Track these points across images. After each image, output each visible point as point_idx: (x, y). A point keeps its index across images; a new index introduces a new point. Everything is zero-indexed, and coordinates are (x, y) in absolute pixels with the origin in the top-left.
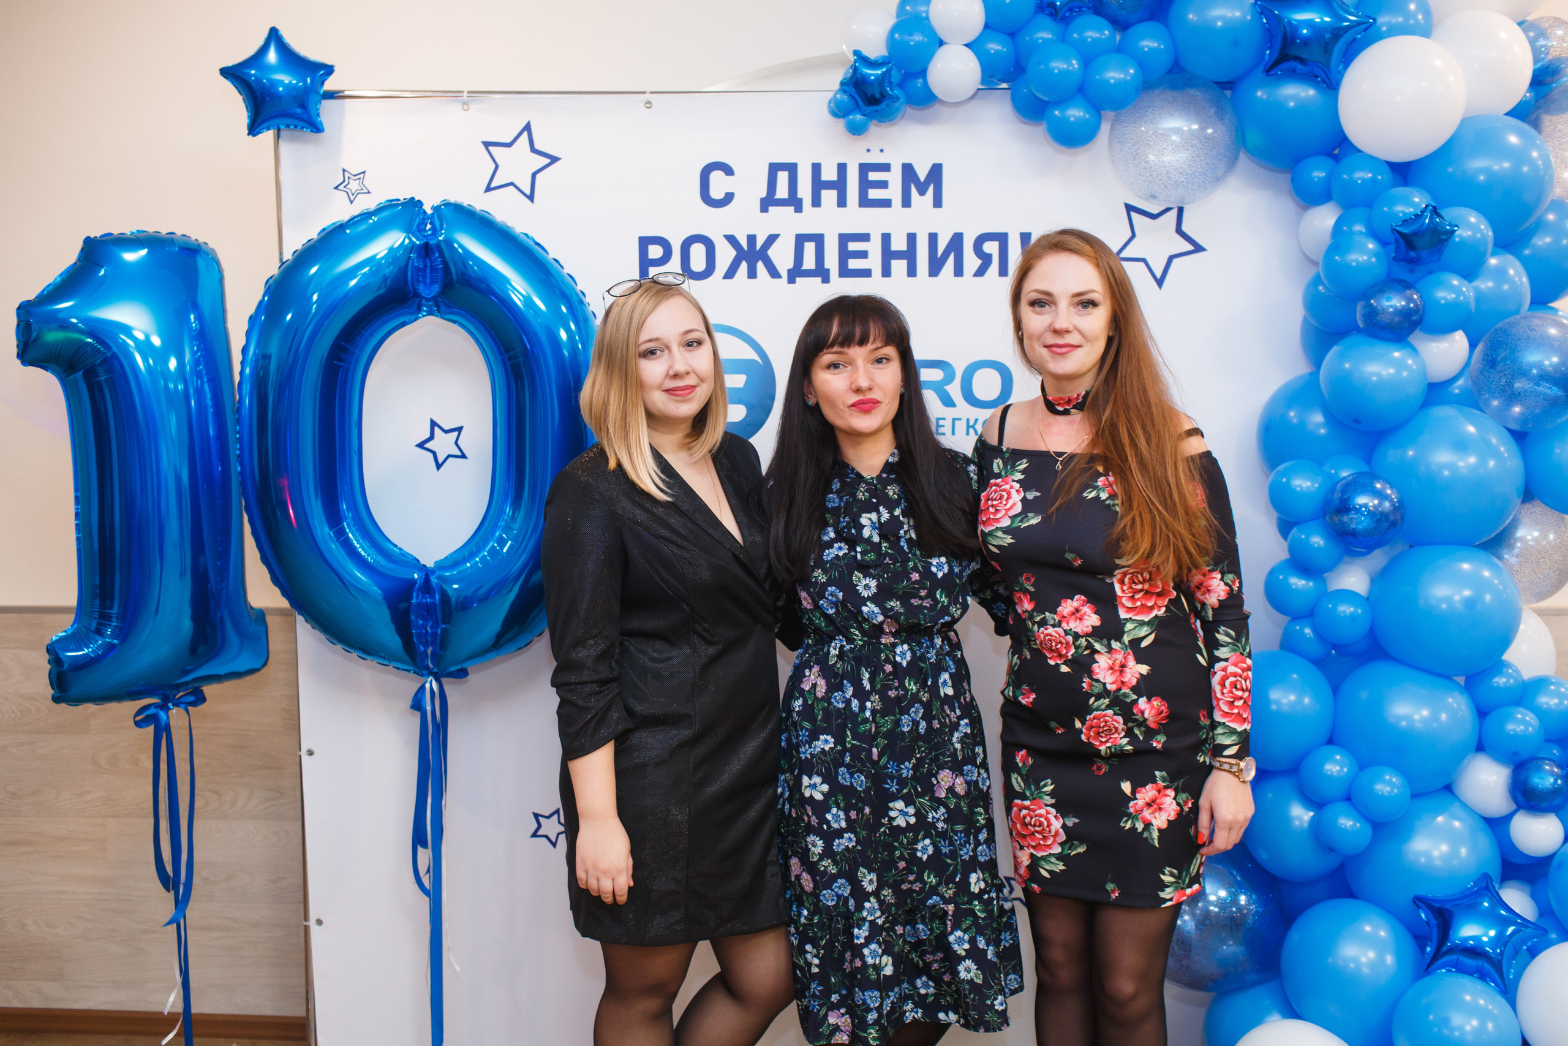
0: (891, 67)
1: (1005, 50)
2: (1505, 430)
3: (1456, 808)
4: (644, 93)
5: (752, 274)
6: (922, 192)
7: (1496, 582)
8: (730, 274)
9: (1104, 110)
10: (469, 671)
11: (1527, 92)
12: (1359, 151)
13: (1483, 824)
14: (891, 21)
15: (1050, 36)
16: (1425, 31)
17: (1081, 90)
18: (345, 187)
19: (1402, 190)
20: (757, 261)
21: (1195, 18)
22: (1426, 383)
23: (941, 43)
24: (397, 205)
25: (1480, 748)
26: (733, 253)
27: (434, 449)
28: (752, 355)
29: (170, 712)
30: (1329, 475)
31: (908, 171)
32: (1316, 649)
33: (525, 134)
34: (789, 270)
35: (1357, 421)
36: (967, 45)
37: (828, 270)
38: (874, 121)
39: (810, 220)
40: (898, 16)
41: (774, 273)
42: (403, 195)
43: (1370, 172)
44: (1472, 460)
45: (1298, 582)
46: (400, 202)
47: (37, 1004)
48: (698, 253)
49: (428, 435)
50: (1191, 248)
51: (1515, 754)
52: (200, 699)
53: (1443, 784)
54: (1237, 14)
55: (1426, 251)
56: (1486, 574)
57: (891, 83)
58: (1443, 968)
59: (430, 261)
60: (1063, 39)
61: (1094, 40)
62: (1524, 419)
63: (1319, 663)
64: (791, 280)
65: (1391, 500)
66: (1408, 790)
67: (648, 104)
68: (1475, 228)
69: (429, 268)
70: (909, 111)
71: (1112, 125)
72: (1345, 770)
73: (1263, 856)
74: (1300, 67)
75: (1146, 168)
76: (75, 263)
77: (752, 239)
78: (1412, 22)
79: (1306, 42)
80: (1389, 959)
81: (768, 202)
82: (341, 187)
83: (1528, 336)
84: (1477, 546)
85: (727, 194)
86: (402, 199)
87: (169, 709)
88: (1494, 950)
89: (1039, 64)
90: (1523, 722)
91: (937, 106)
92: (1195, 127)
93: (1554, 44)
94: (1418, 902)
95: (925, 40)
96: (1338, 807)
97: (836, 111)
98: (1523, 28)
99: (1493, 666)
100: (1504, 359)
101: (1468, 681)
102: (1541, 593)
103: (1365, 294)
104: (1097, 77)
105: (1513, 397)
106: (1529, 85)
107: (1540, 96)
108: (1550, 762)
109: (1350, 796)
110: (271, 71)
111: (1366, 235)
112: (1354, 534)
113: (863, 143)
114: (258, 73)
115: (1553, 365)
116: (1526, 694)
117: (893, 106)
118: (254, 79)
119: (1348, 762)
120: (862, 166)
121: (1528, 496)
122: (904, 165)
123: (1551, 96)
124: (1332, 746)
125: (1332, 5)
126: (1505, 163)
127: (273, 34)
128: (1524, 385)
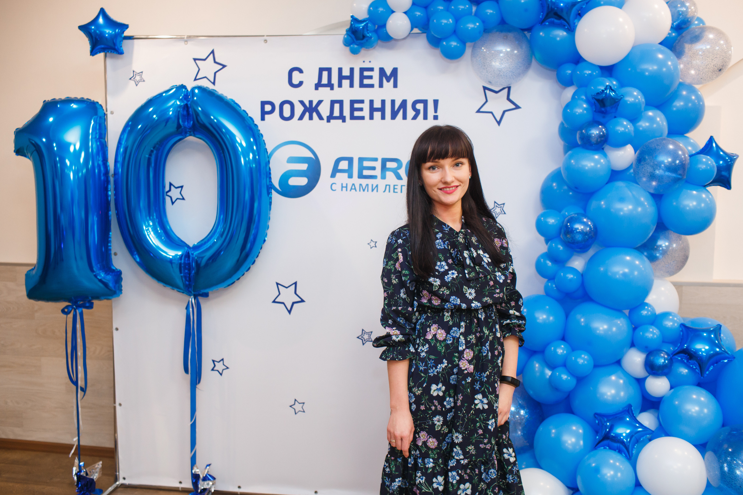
0: (368, 24)
1: (422, 15)
2: (648, 193)
3: (620, 372)
4: (264, 36)
5: (311, 118)
6: (388, 81)
7: (641, 266)
8: (301, 118)
9: (466, 42)
11: (671, 33)
12: (585, 61)
13: (634, 381)
14: (370, 2)
15: (443, 8)
16: (620, 4)
17: (455, 32)
18: (134, 78)
19: (601, 79)
20: (313, 112)
22: (610, 171)
23: (393, 12)
24: (176, 88)
25: (633, 345)
26: (302, 109)
27: (171, 196)
28: (310, 155)
30: (564, 215)
31: (382, 71)
33: (212, 55)
34: (327, 116)
35: (576, 188)
36: (405, 13)
37: (345, 117)
39: (337, 94)
41: (321, 118)
43: (589, 70)
44: (630, 207)
45: (550, 264)
46: (177, 86)
48: (287, 108)
49: (168, 189)
50: (514, 107)
51: (647, 347)
52: (91, 306)
53: (614, 361)
55: (609, 108)
56: (637, 262)
57: (367, 31)
58: (602, 447)
60: (447, 9)
61: (461, 9)
62: (655, 189)
63: (560, 301)
64: (328, 121)
65: (590, 227)
66: (593, 363)
67: (266, 41)
68: (636, 97)
69: (189, 115)
71: (471, 49)
72: (565, 352)
73: (531, 391)
74: (556, 21)
77: (311, 102)
80: (582, 443)
81: (318, 86)
82: (132, 79)
83: (655, 148)
85: (300, 82)
88: (627, 440)
89: (433, 21)
90: (652, 332)
92: (509, 50)
93: (684, 9)
94: (596, 416)
95: (384, 10)
96: (561, 369)
97: (345, 43)
98: (669, 3)
99: (640, 305)
100: (645, 159)
101: (630, 313)
102: (668, 272)
103: (581, 128)
104: (462, 26)
105: (652, 177)
106: (671, 30)
107: (679, 34)
108: (664, 352)
109: (566, 364)
110: (101, 27)
111: (584, 100)
112: (576, 243)
113: (359, 58)
114: (95, 28)
115: (669, 162)
116: (656, 319)
117: (370, 41)
118: (93, 31)
119: (567, 348)
120: (361, 69)
121: (661, 226)
122: (380, 68)
123: (684, 35)
124: (562, 341)
126: (655, 67)
127: (102, 11)
128: (661, 170)
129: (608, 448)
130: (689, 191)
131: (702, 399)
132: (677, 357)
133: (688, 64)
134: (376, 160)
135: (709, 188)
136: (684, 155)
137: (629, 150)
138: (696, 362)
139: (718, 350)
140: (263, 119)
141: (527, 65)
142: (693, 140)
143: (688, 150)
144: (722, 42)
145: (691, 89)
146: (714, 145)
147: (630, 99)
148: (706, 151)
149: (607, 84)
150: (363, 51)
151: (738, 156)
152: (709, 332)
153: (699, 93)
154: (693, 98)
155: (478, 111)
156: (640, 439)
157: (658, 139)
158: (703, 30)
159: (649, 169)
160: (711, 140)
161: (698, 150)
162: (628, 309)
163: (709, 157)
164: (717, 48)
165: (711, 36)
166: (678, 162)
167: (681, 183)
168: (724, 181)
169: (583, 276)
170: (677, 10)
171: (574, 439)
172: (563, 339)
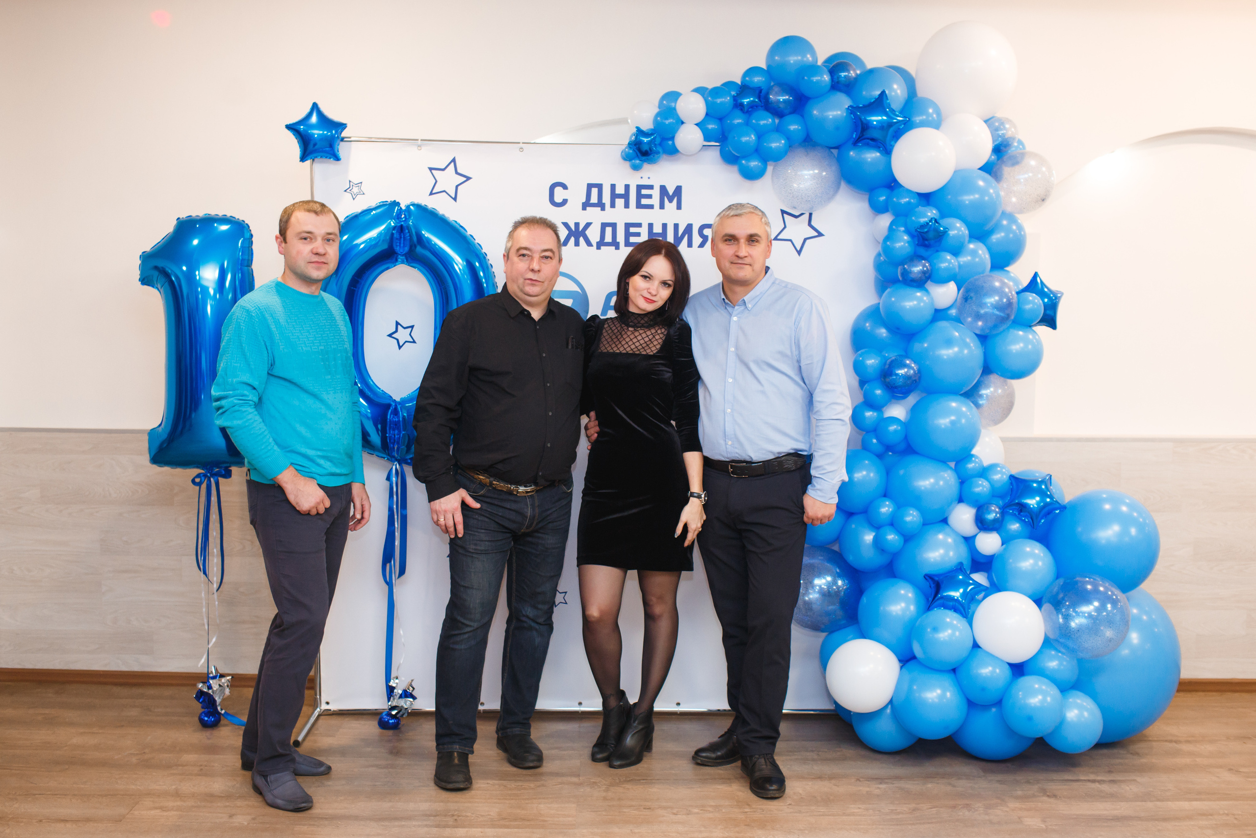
0: (656, 137)
2: (974, 334)
3: (947, 529)
4: (519, 143)
5: (577, 244)
6: (671, 201)
7: (968, 413)
9: (768, 161)
11: (991, 155)
12: (902, 186)
13: (963, 540)
14: (657, 110)
15: (740, 121)
16: (937, 126)
17: (757, 150)
18: (350, 190)
19: (922, 209)
20: (580, 237)
21: (817, 114)
22: (933, 310)
23: (683, 123)
24: (386, 205)
25: (961, 500)
26: (567, 232)
27: (397, 338)
28: (575, 288)
29: (210, 479)
30: (884, 356)
31: (663, 189)
32: (879, 449)
33: (453, 164)
34: (597, 242)
35: (898, 329)
36: (696, 125)
37: (619, 243)
38: (645, 163)
39: (609, 215)
40: (659, 107)
41: (589, 244)
42: (390, 199)
43: (907, 198)
44: (956, 349)
45: (869, 414)
46: (388, 203)
49: (394, 330)
50: (816, 234)
51: (977, 501)
52: (228, 474)
53: (941, 519)
54: (839, 113)
55: (933, 241)
56: (964, 409)
57: (655, 145)
58: (936, 607)
59: (404, 234)
60: (747, 123)
61: (764, 125)
62: (982, 329)
63: (880, 456)
64: (598, 248)
65: (914, 370)
66: (922, 520)
67: (521, 150)
68: (959, 229)
69: (403, 238)
70: (665, 156)
71: (774, 169)
72: (891, 510)
73: (851, 558)
74: (870, 142)
75: (790, 193)
76: (171, 234)
77: (577, 225)
78: (930, 118)
79: (875, 127)
80: (912, 608)
81: (586, 205)
82: (348, 191)
83: (983, 286)
84: (961, 395)
85: (564, 200)
86: (389, 201)
87: (209, 477)
88: (961, 600)
89: (734, 137)
90: (982, 485)
91: (679, 155)
92: (816, 171)
93: (1005, 132)
94: (927, 577)
95: (674, 121)
96: (887, 529)
97: (625, 157)
98: (988, 123)
99: (967, 457)
100: (971, 298)
101: (955, 465)
102: (994, 419)
103: (902, 263)
104: (765, 144)
105: (978, 317)
106: (991, 152)
107: (1000, 158)
108: (994, 506)
109: (893, 523)
110: (313, 127)
111: (904, 231)
112: (896, 387)
113: (638, 174)
114: (305, 128)
115: (995, 301)
116: (984, 472)
117: (656, 156)
118: (303, 131)
119: (892, 506)
120: (638, 186)
121: (987, 370)
122: (661, 186)
123: (1005, 158)
124: (884, 498)
125: (887, 111)
126: (977, 196)
127: (315, 106)
128: (987, 310)
129: (942, 608)
130: (1016, 332)
131: (1037, 551)
132: (1008, 510)
133: (1009, 192)
135: (1034, 328)
136: (1011, 294)
138: (1028, 514)
139: (1048, 500)
141: (838, 187)
142: (1013, 273)
143: (1013, 286)
144: (1044, 169)
145: (1012, 218)
146: (1039, 281)
147: (953, 232)
148: (1031, 290)
149: (929, 214)
150: (646, 166)
151: (1062, 294)
152: (1040, 482)
153: (1019, 221)
154: (1014, 228)
156: (975, 597)
157: (982, 275)
158: (1023, 155)
159: (974, 308)
160: (1036, 275)
161: (1021, 287)
162: (953, 461)
163: (1034, 295)
164: (1040, 176)
165: (1033, 163)
166: (1005, 300)
167: (1009, 323)
168: (1050, 320)
169: (906, 425)
170: (997, 133)
171: (903, 605)
172: (885, 496)
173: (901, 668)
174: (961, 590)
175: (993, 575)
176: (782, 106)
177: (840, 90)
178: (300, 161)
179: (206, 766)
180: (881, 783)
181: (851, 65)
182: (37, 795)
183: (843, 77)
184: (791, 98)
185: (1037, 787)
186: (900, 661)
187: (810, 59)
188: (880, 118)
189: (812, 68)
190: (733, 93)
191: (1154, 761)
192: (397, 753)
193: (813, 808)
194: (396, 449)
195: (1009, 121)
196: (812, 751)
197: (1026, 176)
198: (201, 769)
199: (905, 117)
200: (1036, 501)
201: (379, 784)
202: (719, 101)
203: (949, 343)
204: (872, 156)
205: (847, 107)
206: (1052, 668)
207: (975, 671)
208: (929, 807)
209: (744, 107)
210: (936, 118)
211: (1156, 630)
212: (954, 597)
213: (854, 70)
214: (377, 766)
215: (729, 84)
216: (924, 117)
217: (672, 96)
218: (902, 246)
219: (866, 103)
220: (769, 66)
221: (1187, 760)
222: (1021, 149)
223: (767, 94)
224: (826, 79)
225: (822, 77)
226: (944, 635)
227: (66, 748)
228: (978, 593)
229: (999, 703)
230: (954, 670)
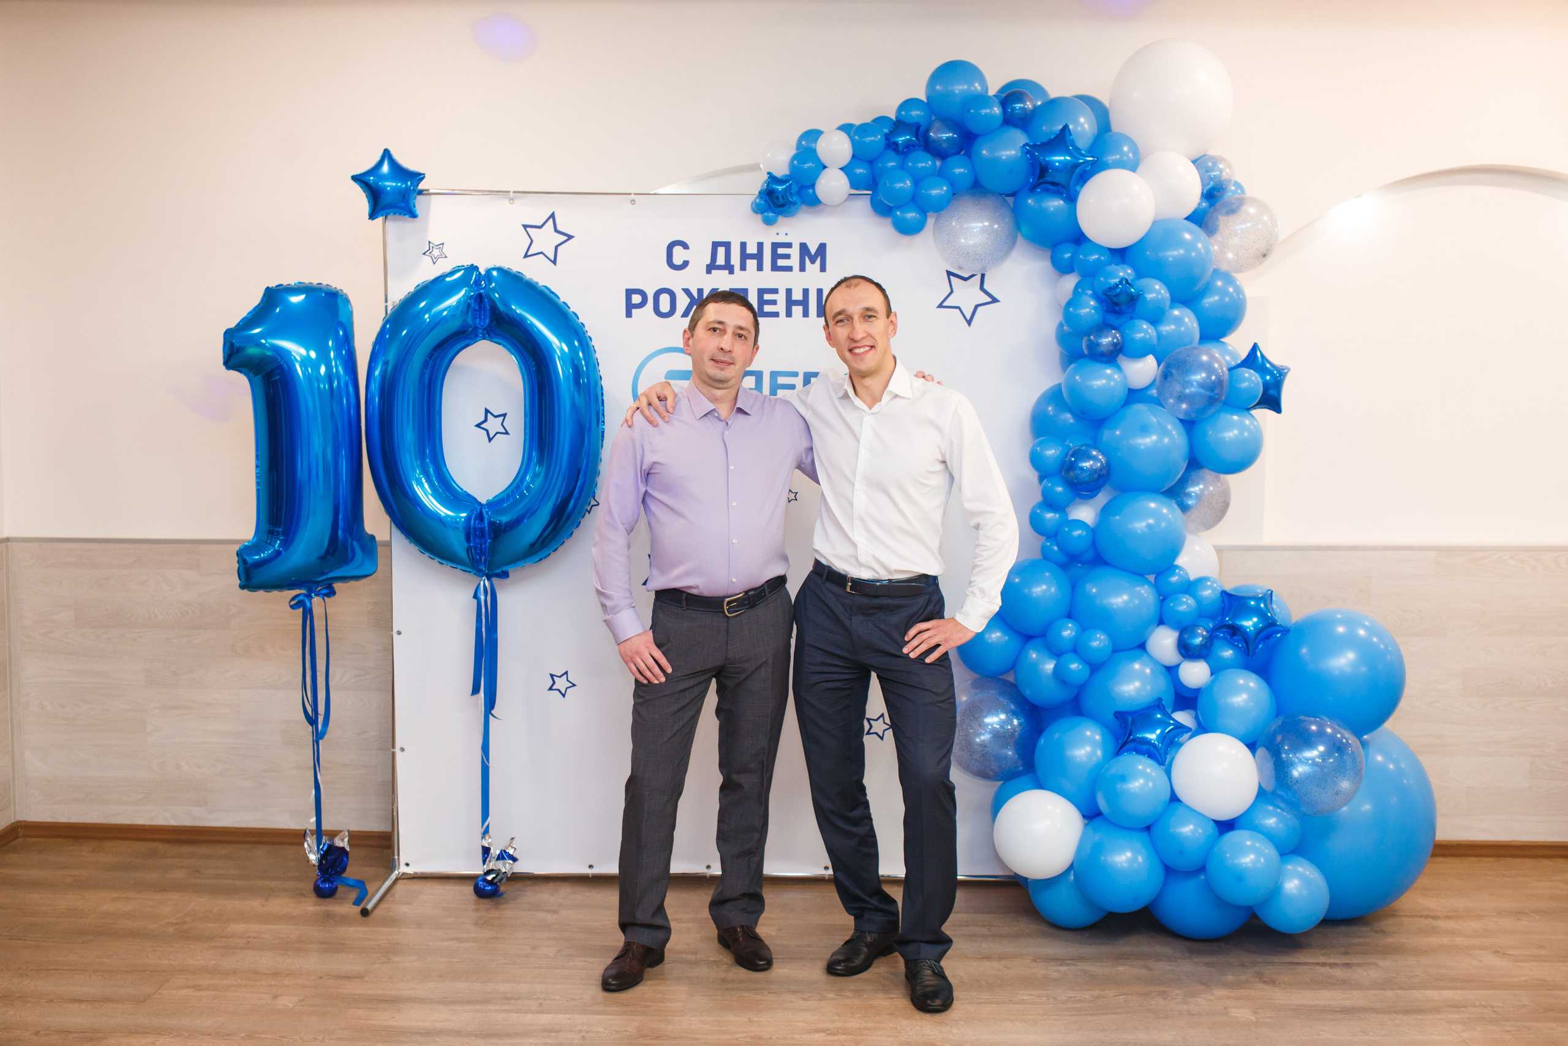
0: (792, 184)
1: (865, 171)
2: (1176, 419)
3: (1145, 658)
4: (630, 194)
6: (813, 262)
7: (1170, 516)
9: (928, 212)
10: (510, 575)
11: (1202, 203)
12: (1089, 240)
13: (1164, 669)
14: (793, 152)
15: (894, 164)
16: (1133, 167)
17: (914, 199)
18: (430, 254)
19: (1113, 267)
21: (987, 154)
22: (1127, 390)
23: (825, 167)
24: (464, 269)
25: (1161, 622)
26: (688, 300)
27: (487, 428)
29: (313, 599)
30: (1068, 447)
31: (804, 247)
32: (1061, 558)
33: (551, 220)
35: (1083, 413)
36: (841, 169)
38: (780, 216)
39: (738, 279)
40: (797, 149)
43: (1096, 255)
44: (1154, 438)
45: (1049, 515)
46: (466, 268)
47: (187, 822)
48: (665, 300)
49: (483, 419)
50: (990, 300)
51: (1179, 622)
52: (332, 593)
53: (1138, 644)
54: (1013, 152)
55: (1124, 306)
56: (1165, 511)
57: (791, 193)
58: (1127, 752)
59: (483, 304)
60: (902, 167)
61: (922, 167)
62: (1186, 413)
63: (1063, 567)
65: (1101, 462)
66: (1111, 645)
67: (633, 201)
68: (1158, 292)
69: (482, 309)
70: (804, 207)
71: (935, 221)
72: (1074, 633)
73: (1028, 693)
74: (1051, 187)
75: (954, 250)
76: (259, 304)
77: (700, 291)
78: (1125, 158)
79: (1056, 169)
80: (1099, 753)
81: (711, 267)
82: (427, 253)
83: (1185, 361)
84: (1163, 493)
85: (684, 261)
87: (312, 598)
88: (1157, 743)
89: (885, 183)
90: (1186, 603)
91: (821, 207)
92: (986, 224)
93: (1218, 173)
94: (1117, 715)
95: (813, 166)
96: (1069, 656)
97: (755, 209)
98: (1197, 164)
99: (1169, 568)
100: (1172, 374)
101: (1155, 579)
102: (1204, 524)
103: (1088, 333)
104: (924, 191)
105: (1181, 398)
106: (1200, 199)
107: (1212, 205)
108: (1201, 628)
109: (1075, 650)
110: (384, 178)
111: (1091, 296)
112: (1082, 483)
113: (773, 230)
114: (375, 179)
115: (1203, 379)
116: (1190, 587)
117: (793, 208)
118: (373, 183)
119: (1075, 628)
120: (773, 244)
121: (1194, 464)
122: (801, 244)
123: (1218, 205)
124: (1068, 619)
125: (1070, 149)
126: (1182, 252)
127: (387, 154)
128: (1193, 389)
129: (1134, 753)
130: (1228, 416)
131: (1252, 684)
132: (1218, 634)
133: (1224, 247)
134: (795, 374)
135: (1253, 412)
136: (1222, 370)
137: (1150, 361)
138: (1243, 639)
139: (1269, 621)
140: (629, 314)
141: (1012, 243)
142: (1231, 346)
143: (1226, 361)
144: (1265, 218)
145: (1228, 279)
146: (1259, 354)
147: (1150, 296)
148: (1248, 363)
149: (1121, 274)
150: (781, 219)
151: (1289, 369)
152: (1258, 600)
153: (1238, 283)
154: (1231, 290)
155: (940, 306)
156: (1174, 739)
157: (1187, 347)
158: (1241, 202)
159: (1177, 388)
161: (1239, 362)
162: (1153, 574)
163: (1252, 371)
164: (1260, 226)
165: (1253, 211)
166: (1213, 378)
167: (1219, 405)
168: (1271, 400)
169: (1094, 532)
170: (1208, 174)
171: (1088, 749)
172: (1069, 616)
173: (1086, 825)
174: (1158, 732)
175: (1199, 713)
176: (945, 145)
177: (1015, 125)
178: (369, 219)
179: (255, 938)
180: (1061, 965)
181: (1026, 94)
182: (52, 970)
183: (1018, 110)
184: (956, 136)
185: (1252, 971)
186: (1084, 817)
187: (979, 88)
188: (1062, 158)
189: (982, 99)
190: (886, 131)
191: (1403, 940)
192: (484, 924)
193: (975, 994)
194: (483, 560)
195: (1223, 160)
196: (984, 926)
197: (1244, 226)
198: (249, 942)
199: (1092, 157)
200: (1253, 622)
201: (455, 960)
202: (868, 140)
203: (1145, 430)
204: (1055, 204)
205: (1022, 145)
206: (1269, 826)
207: (1172, 830)
208: (1117, 994)
209: (898, 148)
210: (1132, 158)
211: (1405, 781)
212: (1151, 740)
213: (1031, 101)
214: (457, 939)
215: (880, 120)
216: (1118, 157)
217: (812, 135)
218: (1087, 312)
219: (1045, 140)
220: (928, 98)
221: (1445, 940)
222: (1239, 194)
223: (927, 131)
224: (997, 112)
225: (991, 108)
226: (1136, 785)
227: (93, 916)
228: (1179, 735)
229: (1202, 869)
230: (1148, 828)
